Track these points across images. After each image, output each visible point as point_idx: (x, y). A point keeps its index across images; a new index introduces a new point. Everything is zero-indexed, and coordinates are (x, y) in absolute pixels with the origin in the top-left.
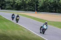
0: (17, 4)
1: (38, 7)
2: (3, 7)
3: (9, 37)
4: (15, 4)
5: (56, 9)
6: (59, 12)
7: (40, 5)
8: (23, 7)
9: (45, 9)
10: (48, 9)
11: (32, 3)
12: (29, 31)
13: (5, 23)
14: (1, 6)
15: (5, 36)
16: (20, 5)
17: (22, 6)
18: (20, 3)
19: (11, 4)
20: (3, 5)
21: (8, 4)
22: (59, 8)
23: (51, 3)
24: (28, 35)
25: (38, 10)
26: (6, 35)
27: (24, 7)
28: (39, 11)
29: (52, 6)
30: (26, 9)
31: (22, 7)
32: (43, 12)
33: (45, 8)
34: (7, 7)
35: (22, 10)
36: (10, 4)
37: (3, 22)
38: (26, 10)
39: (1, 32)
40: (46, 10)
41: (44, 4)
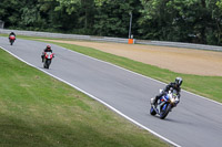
0: (65, 8)
1: (141, 21)
2: (12, 19)
3: (30, 130)
4: (57, 9)
5: (203, 31)
6: (216, 42)
7: (145, 14)
8: (83, 22)
9: (164, 30)
10: (177, 28)
11: (118, 7)
12: (106, 108)
13: (17, 77)
14: (7, 16)
15: (18, 128)
16: (73, 13)
17: (81, 15)
18: (74, 5)
19: (43, 8)
20: (10, 11)
21: (30, 8)
22: (214, 28)
23: (185, 9)
24: (101, 122)
25: (140, 31)
26: (20, 121)
27: (89, 22)
28: (141, 35)
29: (191, 19)
30: (96, 26)
31: (81, 19)
32: (157, 38)
33: (164, 24)
34: (27, 18)
35: (83, 30)
36: (38, 9)
37: (12, 74)
38: (95, 33)
39: (3, 111)
40: (168, 32)
41: (162, 11)
